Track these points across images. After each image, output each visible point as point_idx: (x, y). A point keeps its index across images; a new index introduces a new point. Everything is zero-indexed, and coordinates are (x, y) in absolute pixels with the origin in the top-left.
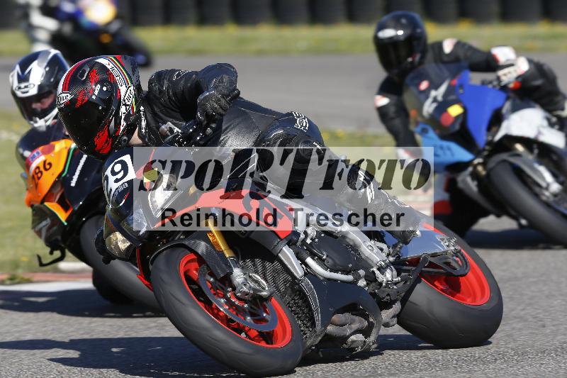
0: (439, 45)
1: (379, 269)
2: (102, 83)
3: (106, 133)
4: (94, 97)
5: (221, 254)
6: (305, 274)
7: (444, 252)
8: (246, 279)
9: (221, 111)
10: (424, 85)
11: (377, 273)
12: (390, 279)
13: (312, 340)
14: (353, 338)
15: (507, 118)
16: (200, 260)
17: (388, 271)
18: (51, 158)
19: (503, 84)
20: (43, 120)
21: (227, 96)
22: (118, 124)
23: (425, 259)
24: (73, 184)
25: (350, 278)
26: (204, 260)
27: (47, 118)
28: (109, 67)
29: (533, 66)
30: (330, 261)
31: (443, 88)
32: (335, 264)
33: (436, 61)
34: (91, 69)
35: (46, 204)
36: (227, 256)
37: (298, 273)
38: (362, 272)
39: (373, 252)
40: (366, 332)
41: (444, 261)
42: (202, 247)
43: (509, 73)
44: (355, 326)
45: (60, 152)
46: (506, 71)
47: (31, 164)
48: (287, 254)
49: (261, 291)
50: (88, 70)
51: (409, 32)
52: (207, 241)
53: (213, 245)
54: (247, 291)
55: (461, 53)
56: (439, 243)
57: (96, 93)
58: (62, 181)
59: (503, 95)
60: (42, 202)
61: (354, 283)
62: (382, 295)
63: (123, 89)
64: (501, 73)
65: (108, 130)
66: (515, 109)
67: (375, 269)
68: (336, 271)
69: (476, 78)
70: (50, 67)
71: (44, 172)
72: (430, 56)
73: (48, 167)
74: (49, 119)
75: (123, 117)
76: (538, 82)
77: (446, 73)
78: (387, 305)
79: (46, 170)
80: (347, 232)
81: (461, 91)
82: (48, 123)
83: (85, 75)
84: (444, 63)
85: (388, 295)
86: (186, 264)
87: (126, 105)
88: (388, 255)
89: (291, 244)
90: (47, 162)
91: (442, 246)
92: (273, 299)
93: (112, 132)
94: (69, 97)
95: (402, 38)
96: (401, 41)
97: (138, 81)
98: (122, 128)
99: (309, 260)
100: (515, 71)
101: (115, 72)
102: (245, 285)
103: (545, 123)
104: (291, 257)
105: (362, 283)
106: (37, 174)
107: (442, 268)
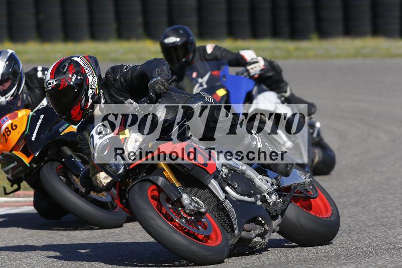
0: (204, 48)
1: (267, 194)
2: (77, 73)
3: (79, 107)
4: (72, 83)
5: (173, 185)
6: (226, 198)
7: (303, 183)
8: (191, 201)
9: (165, 90)
10: (194, 75)
11: (267, 196)
12: (275, 200)
13: (233, 241)
14: (256, 239)
15: (256, 98)
16: (159, 189)
17: (274, 195)
18: (15, 122)
19: (252, 74)
20: (4, 97)
21: (168, 80)
22: (87, 101)
23: (295, 187)
24: (33, 139)
25: (252, 200)
26: (162, 189)
27: (6, 96)
28: (81, 63)
29: (267, 63)
30: (240, 188)
31: (206, 78)
32: (243, 191)
33: (201, 60)
34: (69, 64)
35: (13, 152)
36: (177, 186)
37: (221, 197)
38: (259, 196)
39: (263, 183)
40: (262, 236)
41: (304, 188)
42: (160, 181)
43: (255, 67)
44: (257, 232)
45: (22, 117)
46: (253, 66)
47: (2, 126)
48: (214, 185)
49: (200, 209)
50: (67, 65)
51: (184, 39)
52: (164, 176)
53: (167, 179)
54: (193, 209)
55: (218, 54)
56: (300, 177)
57: (73, 80)
58: (25, 137)
59: (252, 82)
60: (11, 151)
61: (254, 203)
62: (271, 211)
63: (90, 78)
64: (249, 68)
65: (81, 105)
66: (260, 92)
67: (266, 194)
68: (244, 195)
69: (233, 71)
70: (9, 62)
71: (12, 131)
72: (197, 55)
73: (14, 128)
74: (8, 97)
75: (90, 97)
76: (271, 74)
77: (208, 67)
78: (274, 218)
79: (13, 129)
80: (245, 170)
81: (224, 80)
82: (7, 99)
83: (66, 68)
84: (207, 60)
85: (276, 211)
86: (151, 191)
87: (92, 89)
88: (272, 185)
89: (215, 178)
90: (14, 124)
91: (302, 179)
92: (207, 214)
93: (83, 106)
94: (55, 83)
95: (179, 44)
96: (179, 46)
97: (100, 72)
98: (89, 104)
99: (228, 189)
100: (259, 66)
101: (85, 67)
102: (191, 205)
103: (279, 101)
104: (217, 187)
105: (259, 203)
106: (7, 132)
107: (304, 194)
